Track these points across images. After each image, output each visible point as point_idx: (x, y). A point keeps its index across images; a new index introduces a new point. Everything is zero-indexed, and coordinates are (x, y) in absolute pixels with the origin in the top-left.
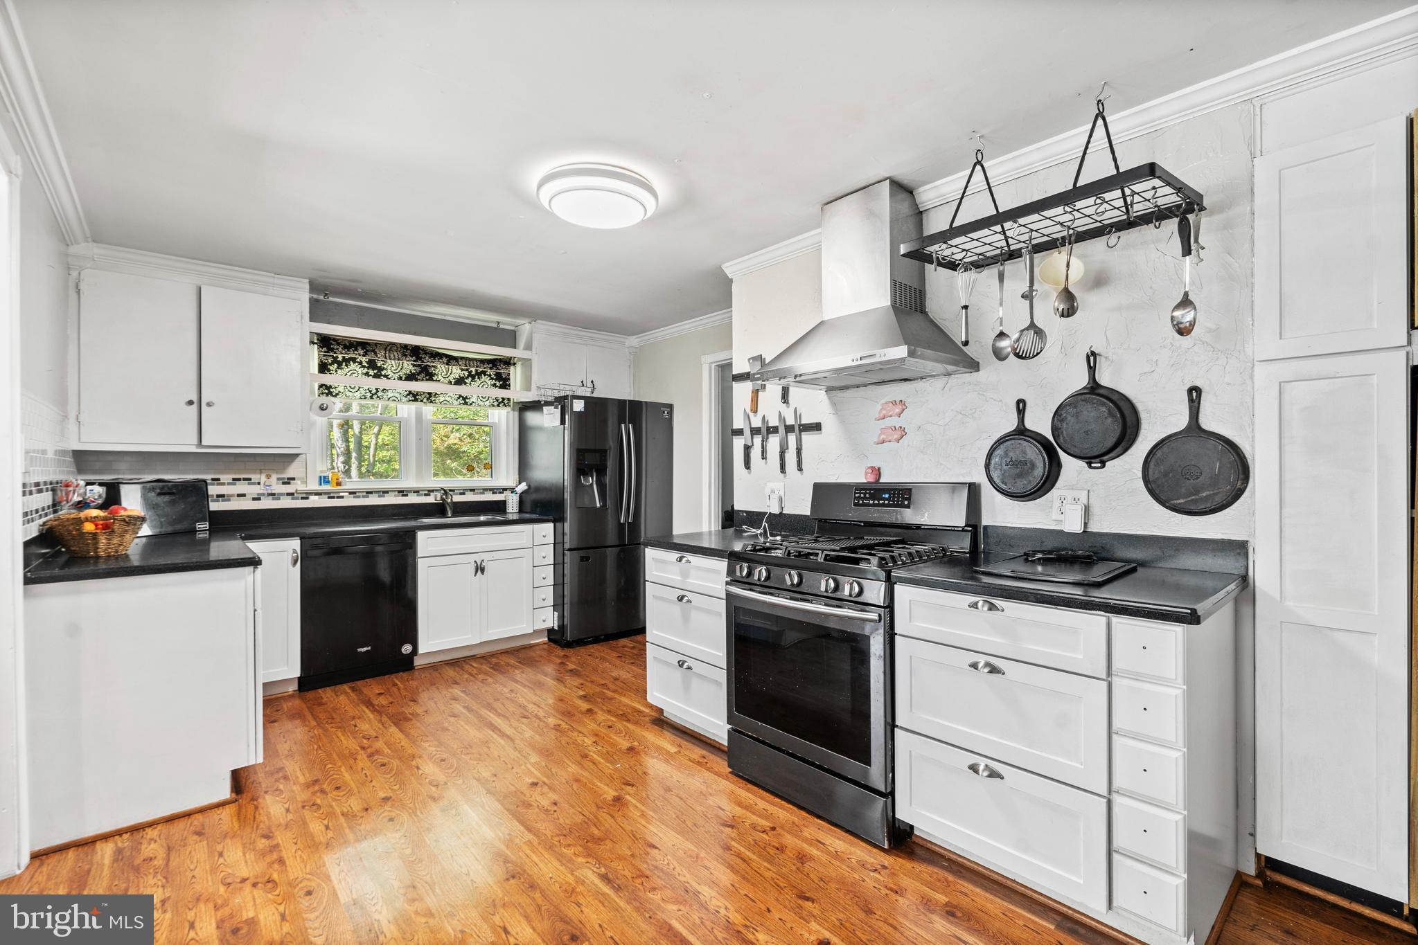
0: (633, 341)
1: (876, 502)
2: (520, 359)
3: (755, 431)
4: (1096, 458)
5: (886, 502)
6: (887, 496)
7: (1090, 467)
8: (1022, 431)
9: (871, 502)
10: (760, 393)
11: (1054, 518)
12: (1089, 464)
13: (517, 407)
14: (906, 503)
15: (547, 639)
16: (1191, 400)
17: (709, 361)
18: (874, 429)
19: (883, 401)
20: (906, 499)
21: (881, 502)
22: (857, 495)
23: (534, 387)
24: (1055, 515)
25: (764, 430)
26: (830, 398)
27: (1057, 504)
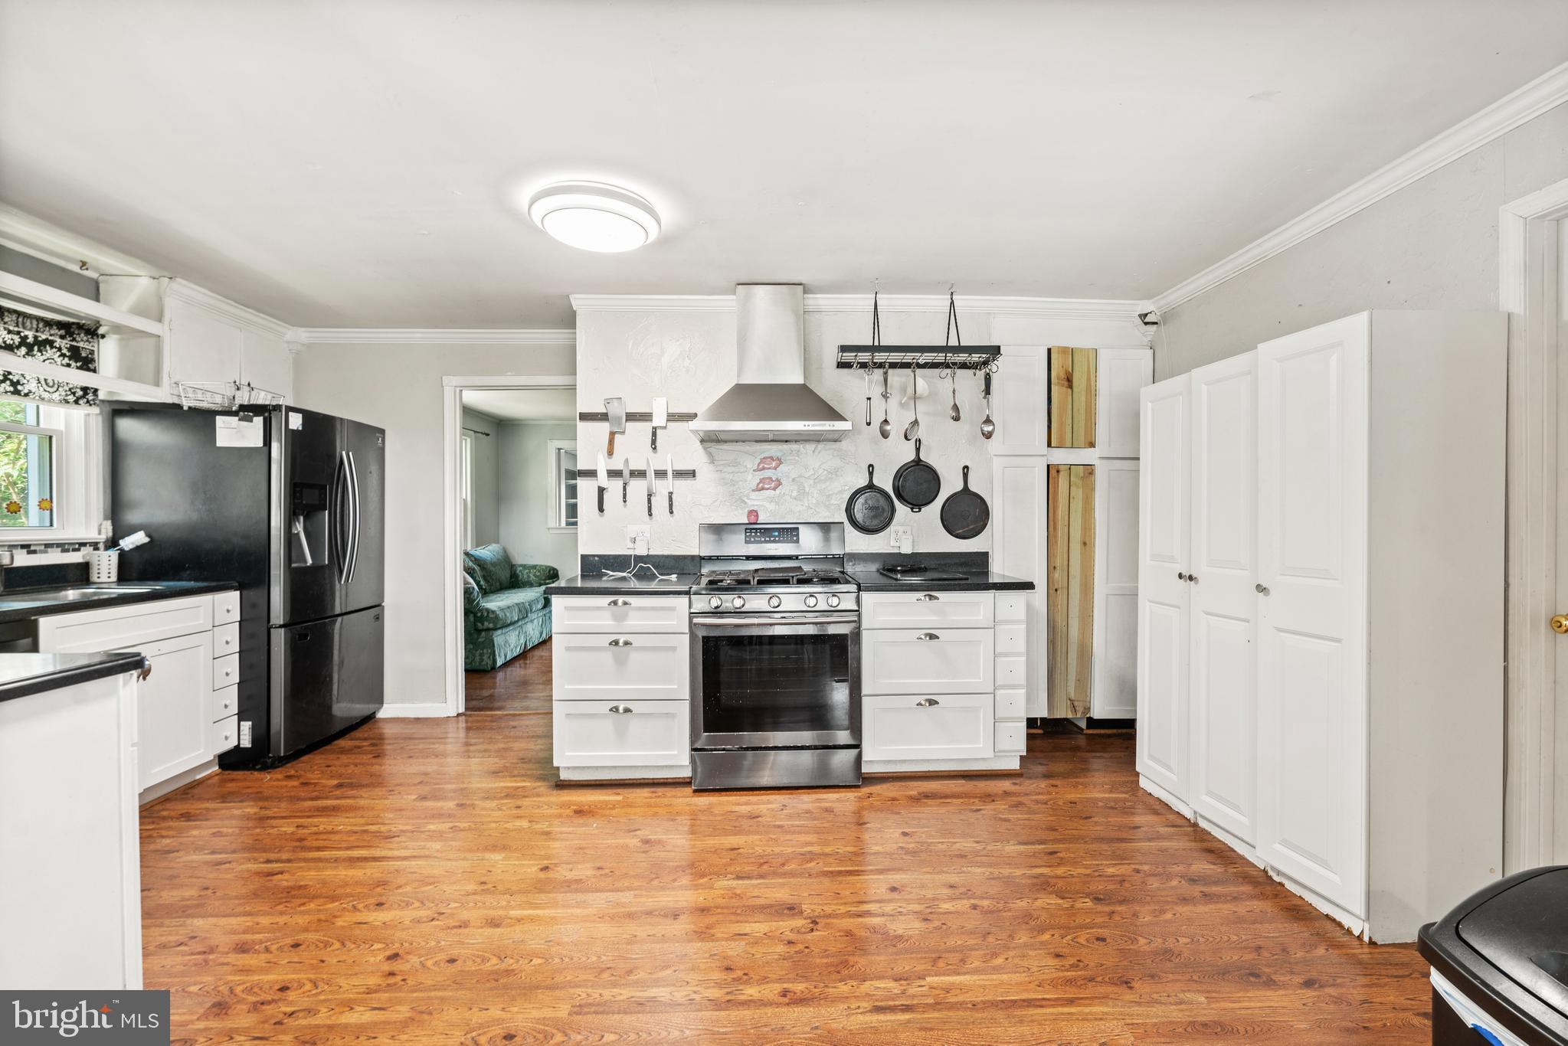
0: (302, 335)
1: (768, 539)
2: (117, 329)
3: (614, 474)
4: (916, 505)
5: (777, 539)
6: (777, 534)
7: (912, 511)
8: (871, 486)
9: (763, 539)
10: (617, 436)
11: (892, 545)
12: (912, 509)
13: (108, 409)
14: (795, 538)
15: (217, 768)
16: (964, 473)
17: (454, 385)
18: (753, 479)
19: (762, 456)
20: (795, 536)
21: (772, 539)
22: (748, 534)
23: (165, 380)
24: (893, 543)
25: (626, 473)
26: (705, 449)
27: (893, 536)
